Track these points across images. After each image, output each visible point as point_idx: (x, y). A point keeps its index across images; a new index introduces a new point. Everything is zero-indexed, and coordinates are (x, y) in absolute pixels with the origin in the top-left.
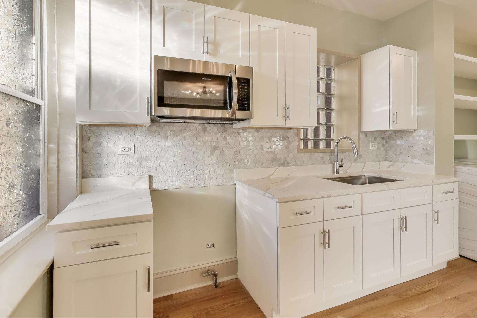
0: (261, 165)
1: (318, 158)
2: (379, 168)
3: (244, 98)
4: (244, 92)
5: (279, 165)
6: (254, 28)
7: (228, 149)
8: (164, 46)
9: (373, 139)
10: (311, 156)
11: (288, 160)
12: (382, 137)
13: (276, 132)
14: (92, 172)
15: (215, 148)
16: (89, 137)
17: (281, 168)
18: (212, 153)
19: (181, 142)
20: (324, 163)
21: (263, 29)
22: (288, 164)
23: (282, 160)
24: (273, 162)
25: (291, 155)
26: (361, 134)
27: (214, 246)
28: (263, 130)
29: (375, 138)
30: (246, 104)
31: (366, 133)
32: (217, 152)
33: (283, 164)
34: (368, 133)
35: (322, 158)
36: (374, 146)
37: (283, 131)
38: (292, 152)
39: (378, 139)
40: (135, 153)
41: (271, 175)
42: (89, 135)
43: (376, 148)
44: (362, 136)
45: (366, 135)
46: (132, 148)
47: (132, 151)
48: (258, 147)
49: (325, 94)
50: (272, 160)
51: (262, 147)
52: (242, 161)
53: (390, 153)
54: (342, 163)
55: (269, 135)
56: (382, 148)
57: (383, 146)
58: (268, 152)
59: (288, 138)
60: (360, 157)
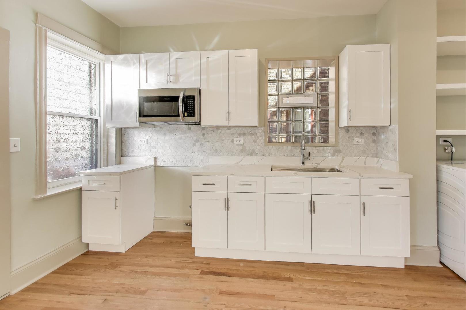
0: (232, 154)
1: (287, 151)
2: (365, 164)
3: (191, 108)
4: (191, 104)
5: (248, 155)
6: (204, 60)
7: (206, 142)
8: (147, 82)
9: (358, 135)
10: (279, 149)
11: (256, 151)
12: (372, 132)
13: (245, 130)
14: (127, 154)
15: (197, 141)
16: (125, 135)
17: (250, 158)
18: (194, 145)
19: (173, 137)
20: (294, 155)
21: (210, 59)
22: (256, 154)
23: (251, 151)
24: (242, 152)
26: (339, 129)
28: (234, 128)
29: (362, 134)
30: (192, 112)
31: (347, 129)
32: (198, 144)
33: (251, 155)
34: (350, 128)
36: (359, 142)
37: (252, 129)
38: (259, 145)
39: (366, 135)
40: (147, 144)
41: (239, 162)
42: (125, 133)
43: (362, 143)
44: (342, 133)
45: (348, 131)
46: (146, 141)
47: (146, 142)
48: (229, 141)
49: (318, 93)
50: (242, 151)
51: (232, 141)
52: (216, 151)
53: (379, 148)
54: (309, 156)
55: (239, 132)
56: (372, 144)
57: (374, 141)
58: (238, 145)
59: (256, 134)
60: (340, 151)
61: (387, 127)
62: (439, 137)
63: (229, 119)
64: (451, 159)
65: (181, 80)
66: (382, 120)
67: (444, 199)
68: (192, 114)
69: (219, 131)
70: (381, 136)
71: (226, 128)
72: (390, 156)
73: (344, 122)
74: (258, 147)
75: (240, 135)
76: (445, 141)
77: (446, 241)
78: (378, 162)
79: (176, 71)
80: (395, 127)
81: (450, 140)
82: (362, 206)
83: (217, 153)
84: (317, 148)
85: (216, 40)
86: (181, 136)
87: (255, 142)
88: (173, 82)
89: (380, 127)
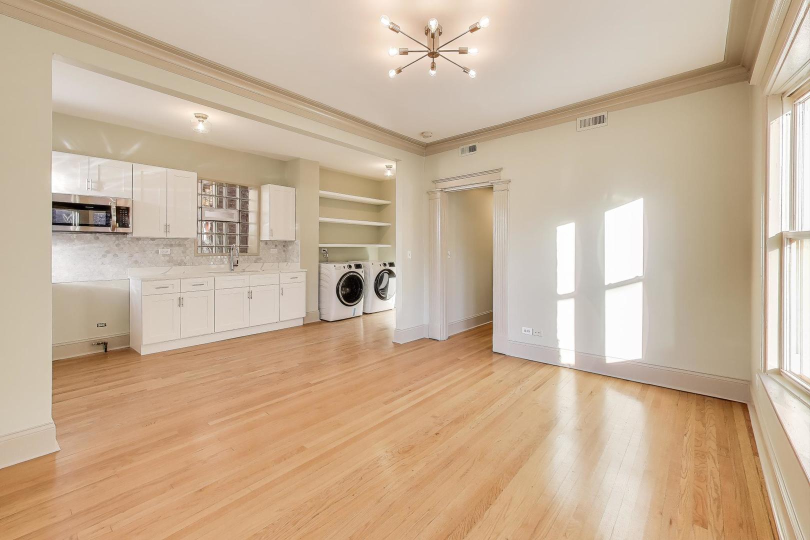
0: (156, 265)
2: (278, 267)
5: (175, 265)
6: (137, 173)
7: (121, 253)
9: (274, 246)
10: (208, 259)
11: (185, 261)
12: (283, 245)
13: (172, 241)
15: (108, 252)
17: (178, 267)
18: (104, 256)
22: (185, 264)
23: (179, 262)
25: (188, 258)
26: (261, 242)
27: (106, 326)
28: (158, 240)
29: (276, 246)
30: (126, 223)
31: (266, 242)
32: (110, 255)
33: (180, 264)
34: (268, 242)
35: (221, 259)
36: (274, 251)
38: (189, 256)
39: (279, 246)
41: (166, 273)
43: (276, 252)
44: (262, 245)
48: (153, 252)
49: (239, 211)
50: (169, 262)
51: (157, 252)
52: (136, 262)
53: (287, 256)
54: (237, 263)
55: (165, 243)
56: (283, 253)
57: (284, 251)
58: (164, 255)
59: (185, 245)
60: (261, 259)
61: (293, 242)
62: (320, 248)
63: (167, 231)
64: (327, 261)
65: (105, 189)
66: (290, 237)
67: (322, 282)
68: (125, 225)
69: (140, 242)
70: (289, 247)
71: (150, 239)
72: (295, 260)
73: (265, 236)
74: (187, 257)
75: (166, 245)
76: (324, 251)
77: (323, 305)
78: (287, 265)
79: (99, 178)
80: (298, 242)
81: (326, 250)
82: (281, 290)
83: (137, 265)
84: (243, 257)
85: (135, 147)
86: (83, 246)
87: (183, 252)
88: (95, 190)
89: (289, 241)
